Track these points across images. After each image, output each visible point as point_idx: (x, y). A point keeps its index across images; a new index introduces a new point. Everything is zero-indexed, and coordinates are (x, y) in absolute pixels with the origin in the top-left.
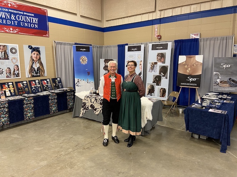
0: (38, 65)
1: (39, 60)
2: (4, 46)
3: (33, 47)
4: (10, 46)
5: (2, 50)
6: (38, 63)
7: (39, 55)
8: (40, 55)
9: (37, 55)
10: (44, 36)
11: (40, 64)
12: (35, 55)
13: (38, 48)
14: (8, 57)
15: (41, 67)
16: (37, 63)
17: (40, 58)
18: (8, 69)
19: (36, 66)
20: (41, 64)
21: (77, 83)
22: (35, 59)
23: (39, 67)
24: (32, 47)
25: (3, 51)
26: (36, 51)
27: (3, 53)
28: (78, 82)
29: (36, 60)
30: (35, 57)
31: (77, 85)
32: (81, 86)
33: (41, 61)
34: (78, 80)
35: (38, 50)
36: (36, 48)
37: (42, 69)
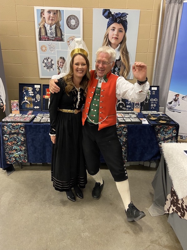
0: (118, 55)
1: (121, 43)
2: (56, 12)
3: (113, 13)
4: (67, 11)
5: (52, 20)
6: (119, 50)
7: (124, 31)
8: (126, 31)
9: (120, 31)
11: (122, 53)
12: (116, 32)
13: (124, 15)
14: (62, 35)
15: (124, 60)
16: (116, 50)
17: (124, 39)
18: (60, 60)
20: (125, 52)
21: (171, 103)
22: (113, 41)
23: (120, 59)
24: (110, 13)
25: (54, 22)
26: (118, 23)
27: (53, 27)
28: (175, 100)
29: (114, 44)
30: (114, 36)
31: (170, 109)
32: (180, 111)
33: (125, 46)
34: (176, 95)
35: (124, 19)
36: (119, 16)
37: (125, 64)
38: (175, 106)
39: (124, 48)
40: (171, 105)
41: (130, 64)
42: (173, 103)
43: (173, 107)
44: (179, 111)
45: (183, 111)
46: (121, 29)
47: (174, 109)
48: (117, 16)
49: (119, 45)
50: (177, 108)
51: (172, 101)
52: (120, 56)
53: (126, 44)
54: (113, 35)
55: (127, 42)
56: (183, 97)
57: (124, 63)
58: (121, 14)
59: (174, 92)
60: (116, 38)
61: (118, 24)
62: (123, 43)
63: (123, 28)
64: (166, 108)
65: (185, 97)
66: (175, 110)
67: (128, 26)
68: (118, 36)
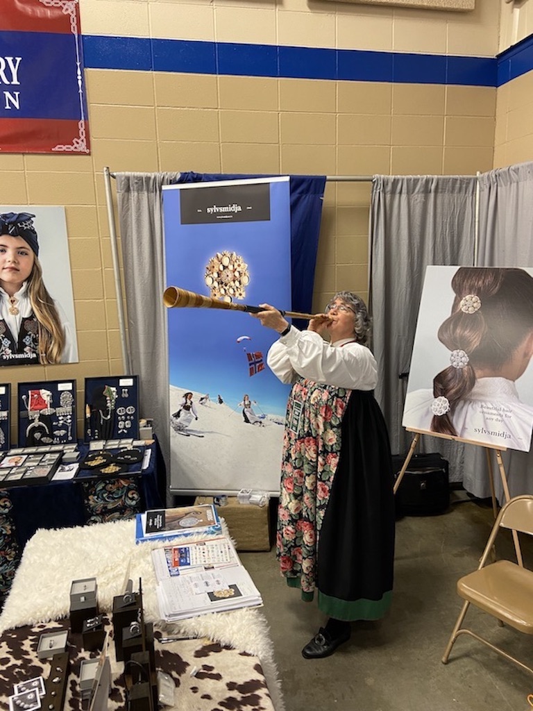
0: (25, 307)
6: (26, 294)
7: (31, 253)
9: (20, 252)
10: (56, 149)
11: (37, 303)
12: (9, 256)
13: (25, 218)
15: (44, 317)
16: (18, 295)
19: (15, 312)
20: (45, 300)
21: (177, 415)
22: (6, 276)
23: (33, 316)
26: (13, 235)
28: (187, 408)
30: (8, 265)
31: (179, 429)
32: (203, 433)
33: (42, 286)
34: (186, 395)
35: (26, 226)
36: (13, 219)
37: (49, 327)
38: (189, 421)
39: (39, 290)
40: (179, 420)
41: (63, 326)
42: (182, 414)
43: (185, 424)
44: (200, 432)
45: (209, 432)
46: (21, 248)
47: (187, 430)
48: (7, 221)
49: (25, 284)
50: (193, 425)
51: (180, 410)
52: (32, 310)
53: (42, 280)
54: (5, 261)
55: (45, 277)
56: (202, 399)
57: (47, 324)
58: (16, 216)
59: (179, 389)
60: (15, 270)
61: (13, 238)
62: (35, 279)
63: (27, 246)
64: (171, 428)
65: (207, 398)
66: (190, 431)
67: (40, 241)
68: (19, 263)
